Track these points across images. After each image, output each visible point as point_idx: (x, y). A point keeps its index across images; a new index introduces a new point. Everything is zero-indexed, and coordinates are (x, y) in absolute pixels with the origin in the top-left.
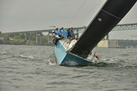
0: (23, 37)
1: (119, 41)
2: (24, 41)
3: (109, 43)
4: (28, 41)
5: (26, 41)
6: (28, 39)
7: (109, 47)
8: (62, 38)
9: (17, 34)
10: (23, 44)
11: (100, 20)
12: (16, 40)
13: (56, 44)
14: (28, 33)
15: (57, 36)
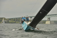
0: (14, 20)
1: (54, 21)
2: (15, 22)
3: (50, 22)
4: (17, 22)
5: (16, 22)
6: (16, 21)
7: (50, 24)
8: (25, 20)
9: (12, 19)
10: (15, 23)
11: (41, 13)
12: (12, 21)
13: (22, 23)
14: (16, 18)
15: (23, 20)
